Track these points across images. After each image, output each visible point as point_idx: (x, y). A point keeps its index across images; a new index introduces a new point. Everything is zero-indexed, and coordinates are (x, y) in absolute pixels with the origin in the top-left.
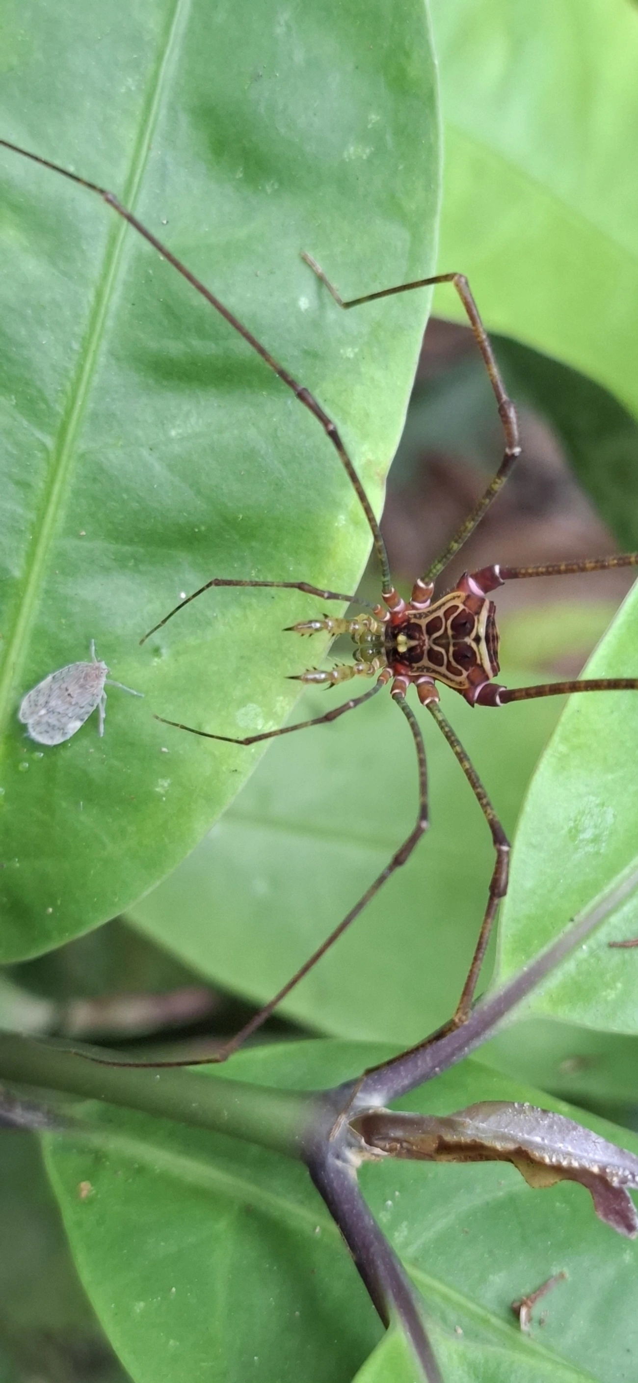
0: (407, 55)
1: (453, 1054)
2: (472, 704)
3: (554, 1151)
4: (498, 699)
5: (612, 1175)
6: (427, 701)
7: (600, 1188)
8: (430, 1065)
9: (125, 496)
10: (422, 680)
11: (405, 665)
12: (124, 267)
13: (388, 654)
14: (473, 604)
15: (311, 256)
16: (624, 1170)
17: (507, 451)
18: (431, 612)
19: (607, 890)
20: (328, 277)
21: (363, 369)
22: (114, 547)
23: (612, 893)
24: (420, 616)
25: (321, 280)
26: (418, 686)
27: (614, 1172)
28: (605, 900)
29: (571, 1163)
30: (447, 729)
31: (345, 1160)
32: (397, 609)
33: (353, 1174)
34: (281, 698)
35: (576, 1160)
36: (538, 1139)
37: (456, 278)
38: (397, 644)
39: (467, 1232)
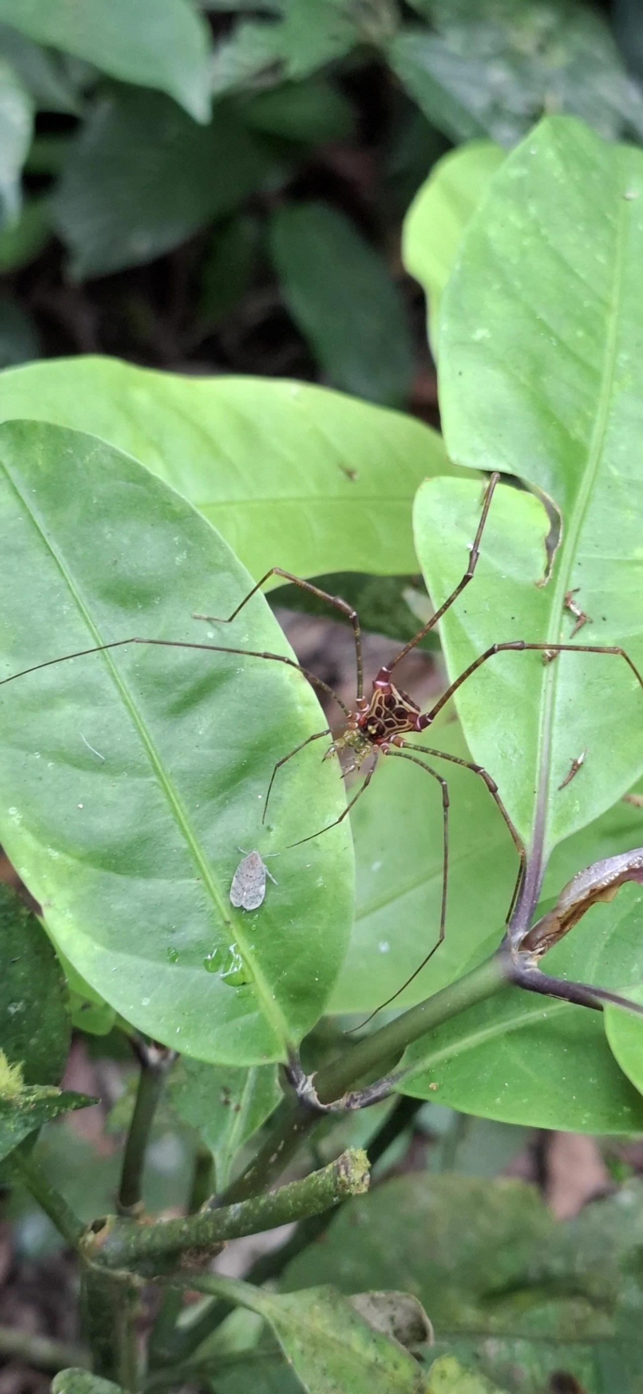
0: (169, 504)
1: (535, 890)
2: (419, 731)
3: (605, 878)
4: (429, 720)
5: (633, 864)
6: (401, 745)
7: (633, 875)
8: (530, 902)
9: (203, 775)
10: (392, 738)
11: (379, 738)
12: (126, 682)
13: (370, 739)
14: (387, 690)
15: (197, 614)
16: (637, 858)
17: (350, 617)
18: (373, 708)
19: (538, 768)
20: (211, 616)
21: (256, 641)
22: (214, 801)
23: (541, 767)
24: (370, 713)
25: (209, 620)
26: (393, 742)
27: (634, 863)
28: (540, 773)
29: (615, 876)
30: (419, 748)
31: (529, 967)
32: (358, 718)
33: (537, 970)
34: (338, 802)
35: (616, 873)
36: (595, 880)
37: (274, 571)
38: (370, 731)
39: (607, 963)
